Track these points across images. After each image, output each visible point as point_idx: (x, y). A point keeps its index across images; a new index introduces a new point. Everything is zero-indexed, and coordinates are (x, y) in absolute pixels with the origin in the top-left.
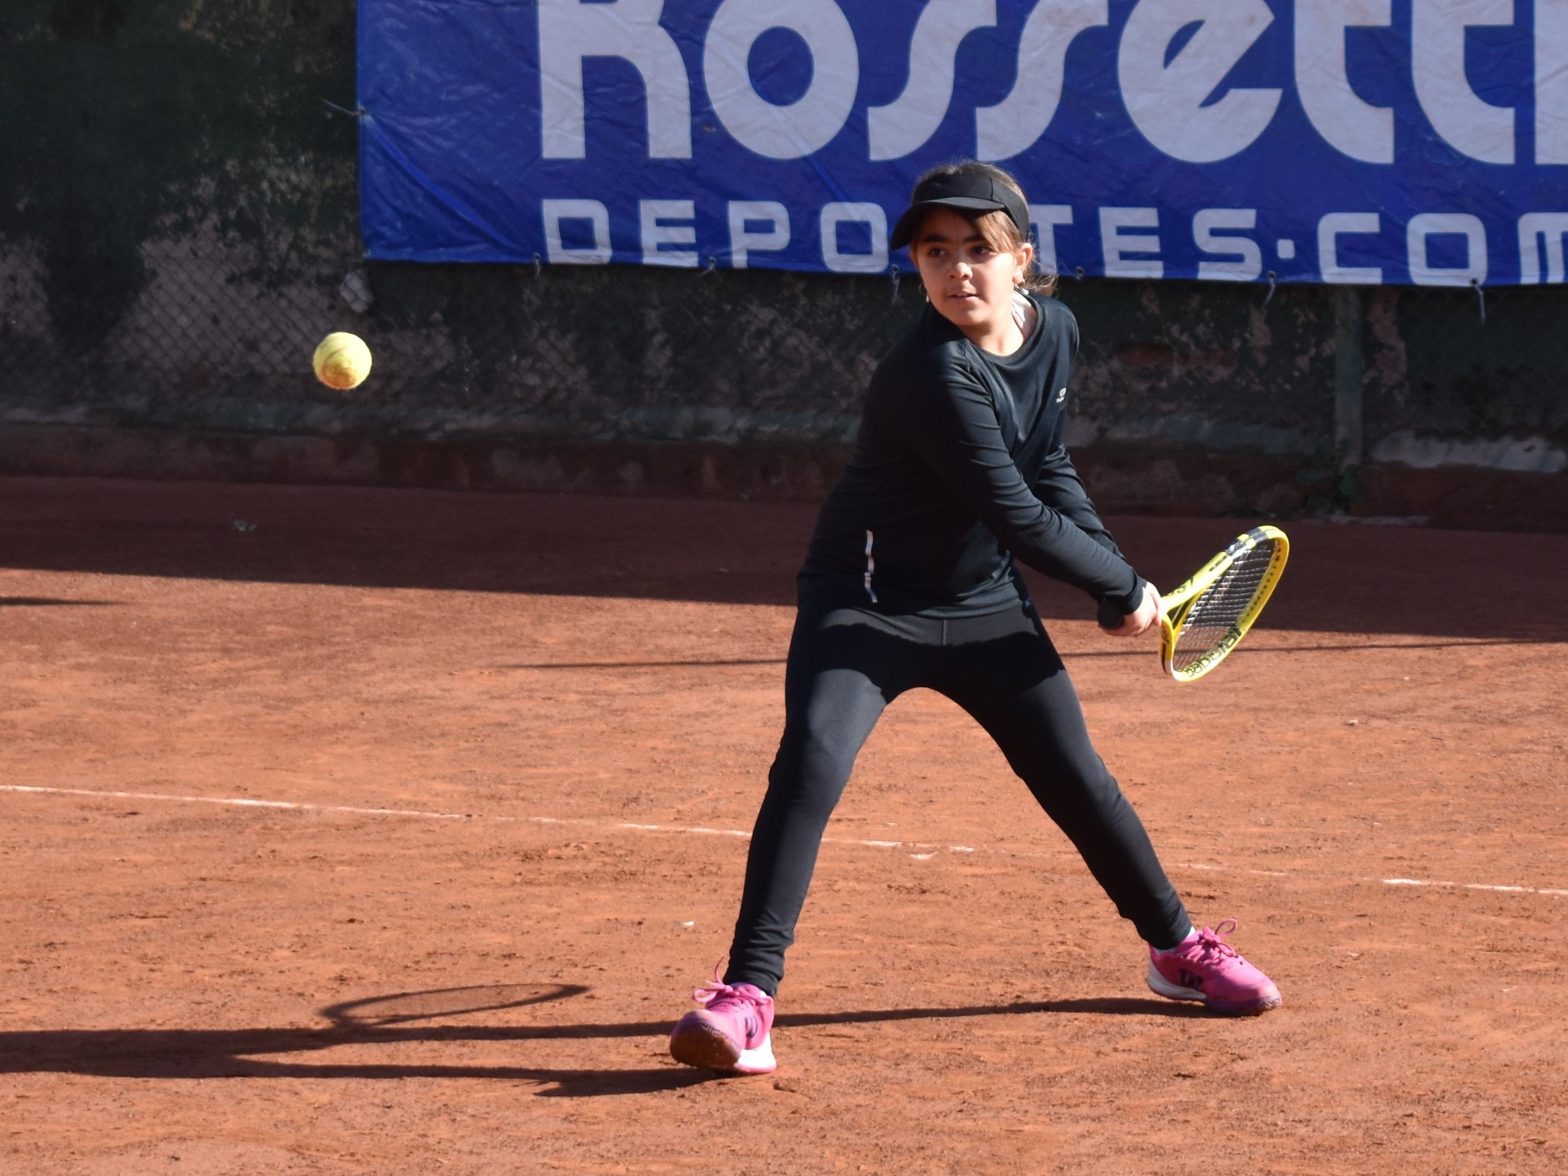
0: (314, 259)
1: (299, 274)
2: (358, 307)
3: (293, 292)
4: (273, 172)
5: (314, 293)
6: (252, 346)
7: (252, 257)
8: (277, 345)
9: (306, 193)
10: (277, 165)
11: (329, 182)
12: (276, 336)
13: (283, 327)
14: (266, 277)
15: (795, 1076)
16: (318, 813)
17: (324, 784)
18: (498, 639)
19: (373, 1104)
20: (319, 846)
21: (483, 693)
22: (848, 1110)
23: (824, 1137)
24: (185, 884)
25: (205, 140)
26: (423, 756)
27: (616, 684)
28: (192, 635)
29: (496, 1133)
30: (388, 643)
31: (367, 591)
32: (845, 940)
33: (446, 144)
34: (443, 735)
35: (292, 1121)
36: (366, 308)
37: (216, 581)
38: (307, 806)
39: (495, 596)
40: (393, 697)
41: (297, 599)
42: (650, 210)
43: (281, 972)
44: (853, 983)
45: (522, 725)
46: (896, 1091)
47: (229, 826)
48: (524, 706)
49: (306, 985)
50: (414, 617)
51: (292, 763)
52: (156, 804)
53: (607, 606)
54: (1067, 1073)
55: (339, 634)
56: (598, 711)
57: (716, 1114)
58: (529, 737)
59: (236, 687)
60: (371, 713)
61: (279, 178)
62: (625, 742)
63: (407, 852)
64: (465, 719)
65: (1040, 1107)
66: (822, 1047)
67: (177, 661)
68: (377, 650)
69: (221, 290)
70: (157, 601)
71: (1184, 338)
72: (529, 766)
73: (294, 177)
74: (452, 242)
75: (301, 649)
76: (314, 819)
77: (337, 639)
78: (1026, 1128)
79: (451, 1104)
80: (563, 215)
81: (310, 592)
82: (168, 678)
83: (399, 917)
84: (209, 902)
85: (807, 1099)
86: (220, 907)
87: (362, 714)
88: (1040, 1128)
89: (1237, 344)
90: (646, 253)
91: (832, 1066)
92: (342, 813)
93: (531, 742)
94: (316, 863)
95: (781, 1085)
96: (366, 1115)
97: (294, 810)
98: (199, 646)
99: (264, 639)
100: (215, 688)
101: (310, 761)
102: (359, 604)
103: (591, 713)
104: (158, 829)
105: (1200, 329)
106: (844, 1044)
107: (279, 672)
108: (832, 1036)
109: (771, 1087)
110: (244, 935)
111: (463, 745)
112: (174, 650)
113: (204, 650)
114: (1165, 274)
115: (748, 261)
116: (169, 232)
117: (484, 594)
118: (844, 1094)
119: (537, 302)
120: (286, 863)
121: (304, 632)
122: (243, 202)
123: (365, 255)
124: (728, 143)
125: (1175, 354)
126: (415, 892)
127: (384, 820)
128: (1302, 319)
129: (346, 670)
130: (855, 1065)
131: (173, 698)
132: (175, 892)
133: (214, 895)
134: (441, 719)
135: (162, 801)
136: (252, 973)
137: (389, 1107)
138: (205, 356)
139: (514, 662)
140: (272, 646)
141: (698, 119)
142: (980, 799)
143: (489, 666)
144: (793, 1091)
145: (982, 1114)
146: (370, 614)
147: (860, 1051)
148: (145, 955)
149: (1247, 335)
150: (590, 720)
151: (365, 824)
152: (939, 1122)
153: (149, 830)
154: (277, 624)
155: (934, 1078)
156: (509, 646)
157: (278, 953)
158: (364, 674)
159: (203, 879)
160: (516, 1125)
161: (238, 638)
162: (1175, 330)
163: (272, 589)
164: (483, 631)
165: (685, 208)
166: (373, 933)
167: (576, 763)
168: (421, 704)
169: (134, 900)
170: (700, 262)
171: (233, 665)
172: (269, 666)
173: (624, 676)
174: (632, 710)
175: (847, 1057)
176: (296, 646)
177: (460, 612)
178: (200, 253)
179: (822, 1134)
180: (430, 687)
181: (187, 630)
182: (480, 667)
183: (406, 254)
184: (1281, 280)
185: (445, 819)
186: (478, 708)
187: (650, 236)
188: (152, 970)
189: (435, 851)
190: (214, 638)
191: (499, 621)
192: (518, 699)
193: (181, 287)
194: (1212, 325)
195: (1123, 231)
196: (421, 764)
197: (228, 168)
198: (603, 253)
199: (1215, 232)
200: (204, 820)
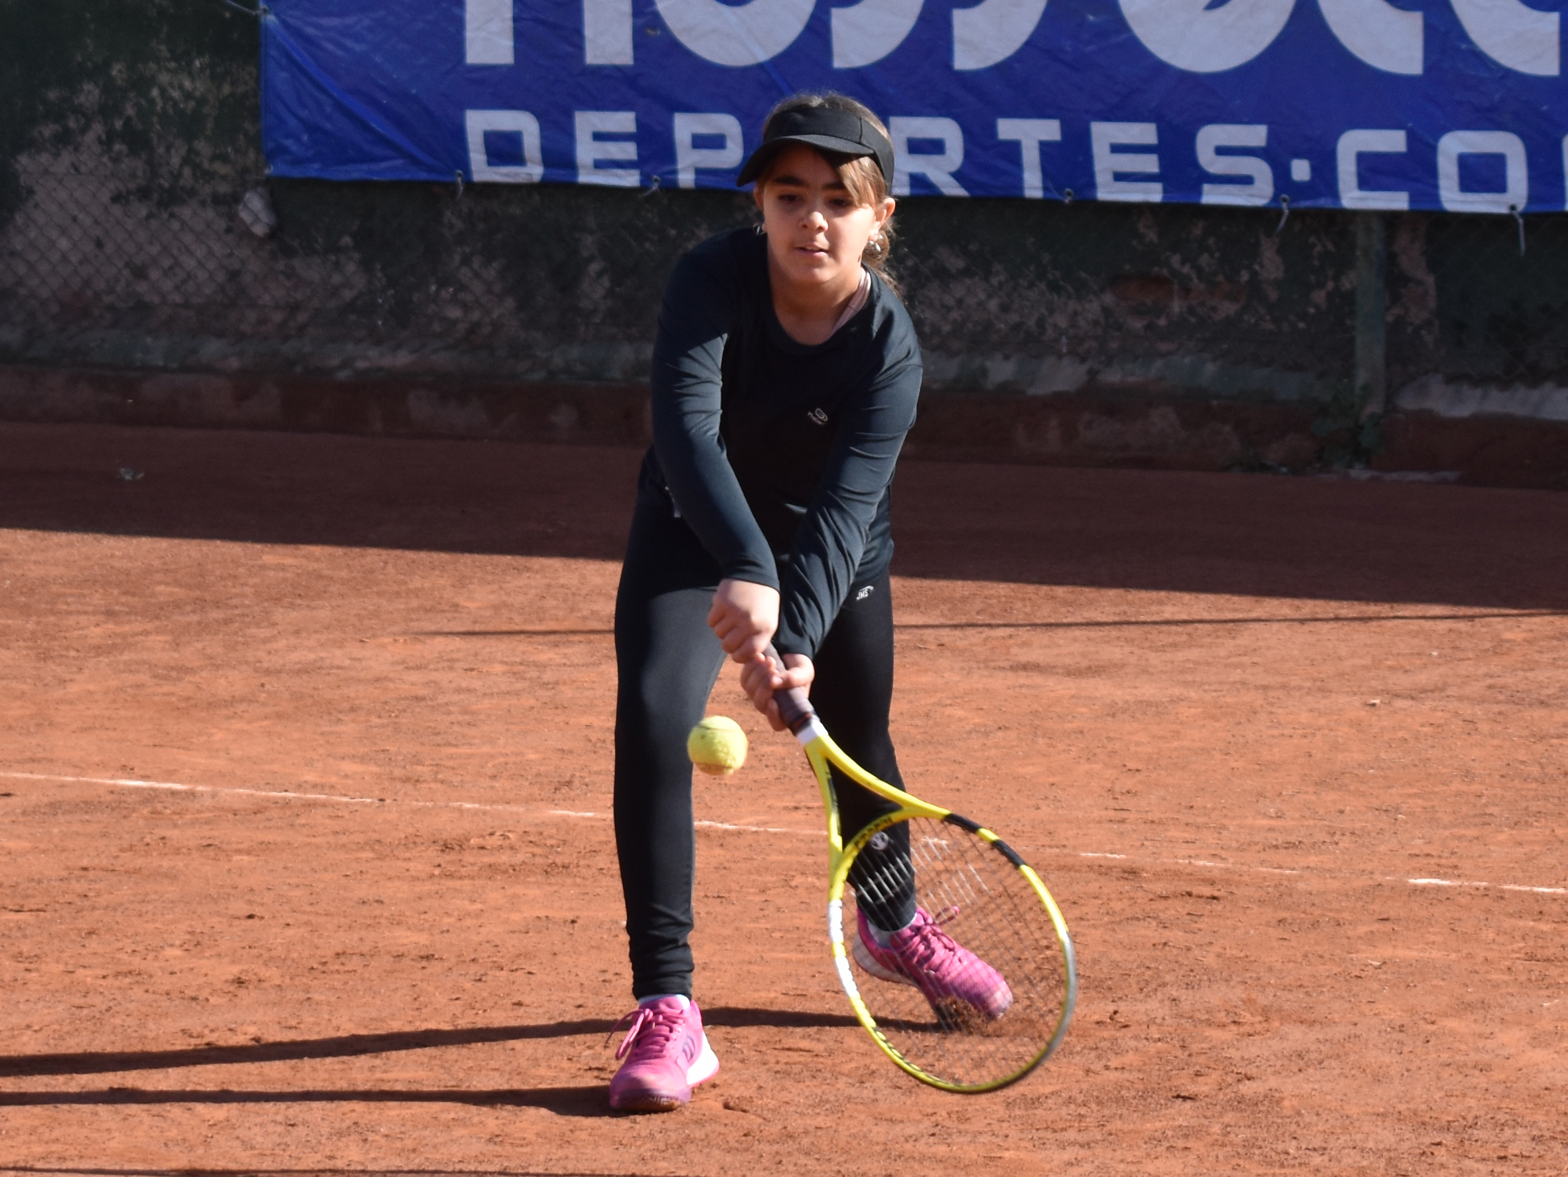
0: (209, 176)
1: (192, 192)
2: (259, 230)
3: (186, 212)
4: (164, 78)
5: (210, 214)
6: (140, 273)
7: (140, 173)
8: (167, 273)
9: (202, 101)
10: (168, 70)
11: (226, 89)
12: (166, 262)
13: (175, 252)
14: (156, 196)
15: (747, 1094)
16: (214, 796)
17: (220, 763)
18: (414, 603)
19: (274, 1121)
20: (215, 833)
21: (397, 663)
22: (806, 1132)
23: (780, 1162)
24: (64, 874)
25: (89, 41)
26: (331, 733)
27: (546, 654)
28: (72, 595)
29: (412, 1156)
30: (292, 606)
31: (267, 548)
32: (803, 942)
33: (358, 48)
34: (353, 709)
35: (184, 1140)
36: (267, 231)
37: (99, 536)
38: (200, 788)
39: (410, 555)
40: (297, 667)
41: (190, 557)
42: (586, 122)
43: (172, 973)
44: (812, 991)
45: (442, 699)
46: (859, 1112)
47: (113, 809)
48: (444, 677)
49: (200, 988)
50: (321, 577)
51: (184, 739)
52: (34, 784)
53: (536, 567)
54: (1052, 1093)
55: (237, 595)
56: (526, 684)
57: (658, 1136)
58: (449, 713)
59: (121, 654)
60: (273, 684)
61: (171, 85)
62: (557, 719)
63: (313, 840)
64: (377, 691)
65: (1022, 1131)
66: (778, 1062)
67: (55, 625)
68: (279, 614)
69: (106, 209)
70: (33, 557)
71: (1186, 270)
72: (449, 744)
73: (187, 84)
74: (367, 158)
75: (194, 612)
76: (208, 802)
77: (234, 601)
78: (1007, 1154)
79: (362, 1122)
80: (489, 128)
81: (205, 549)
82: (45, 644)
83: (304, 912)
84: (91, 894)
85: (761, 1120)
86: (103, 900)
87: (263, 685)
88: (1022, 1155)
89: (1245, 276)
90: (581, 171)
91: (788, 1083)
92: (240, 796)
93: (452, 718)
94: (211, 852)
95: (732, 1104)
96: (267, 1134)
97: (186, 792)
98: (80, 608)
99: (153, 601)
100: (98, 655)
101: (205, 738)
102: (260, 562)
103: (519, 686)
104: (34, 812)
105: (1204, 259)
106: (802, 1059)
107: (169, 638)
108: (789, 1049)
109: (719, 1106)
110: (130, 932)
111: (375, 721)
112: (52, 612)
113: (85, 613)
114: (1164, 197)
115: (696, 180)
116: (48, 145)
117: (398, 552)
118: (802, 1114)
119: (459, 225)
120: (177, 851)
121: (198, 593)
122: (130, 111)
123: (267, 171)
124: (674, 48)
125: (1176, 287)
126: (322, 885)
127: (287, 804)
128: (1319, 248)
129: (244, 636)
130: (815, 1082)
131: (51, 665)
132: (53, 883)
133: (97, 886)
134: (350, 691)
135: (39, 781)
136: (139, 974)
137: (292, 1125)
138: (87, 283)
139: (433, 628)
140: (162, 609)
141: (641, 21)
142: (953, 785)
143: (404, 633)
144: (744, 1111)
145: (956, 1138)
146: (271, 573)
147: (820, 1066)
148: (21, 953)
149: (1257, 267)
150: (517, 693)
151: (266, 808)
152: (908, 1147)
153: (24, 813)
154: (167, 584)
155: (903, 1098)
156: (427, 611)
157: (169, 952)
158: (266, 641)
159: (85, 869)
160: (435, 1146)
161: (123, 599)
162: (1175, 260)
163: (163, 545)
164: (398, 594)
165: (624, 121)
166: (274, 930)
167: (502, 741)
168: (329, 674)
169: (8, 891)
170: (642, 182)
171: (118, 629)
172: (158, 631)
173: (556, 645)
174: (565, 683)
175: (805, 1073)
176: (189, 608)
177: (372, 571)
178: (83, 169)
179: (777, 1159)
180: (338, 656)
181: (68, 591)
182: (394, 634)
183: (313, 170)
184: (1295, 205)
185: (356, 803)
186: (391, 680)
187: (586, 151)
188: (27, 970)
189: (343, 839)
190: (97, 599)
191: (416, 583)
192: (436, 670)
193: (61, 206)
194: (1217, 255)
195: (1117, 149)
196: (328, 742)
197: (114, 73)
198: (534, 171)
199: (1221, 151)
200: (86, 803)
